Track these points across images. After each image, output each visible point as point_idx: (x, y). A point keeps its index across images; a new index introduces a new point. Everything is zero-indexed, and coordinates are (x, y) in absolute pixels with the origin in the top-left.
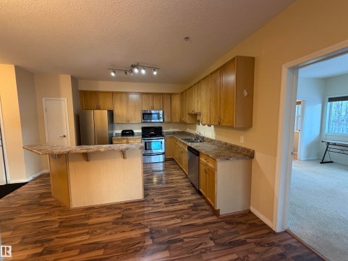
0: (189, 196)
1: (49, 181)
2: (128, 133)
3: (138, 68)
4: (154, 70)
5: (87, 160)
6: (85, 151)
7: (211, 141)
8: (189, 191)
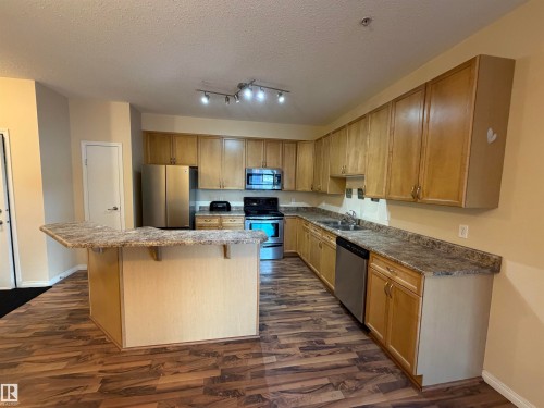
0: (344, 335)
1: (85, 286)
2: (220, 207)
3: (251, 90)
4: (280, 94)
5: (158, 259)
6: (155, 244)
7: (379, 228)
8: (342, 323)
